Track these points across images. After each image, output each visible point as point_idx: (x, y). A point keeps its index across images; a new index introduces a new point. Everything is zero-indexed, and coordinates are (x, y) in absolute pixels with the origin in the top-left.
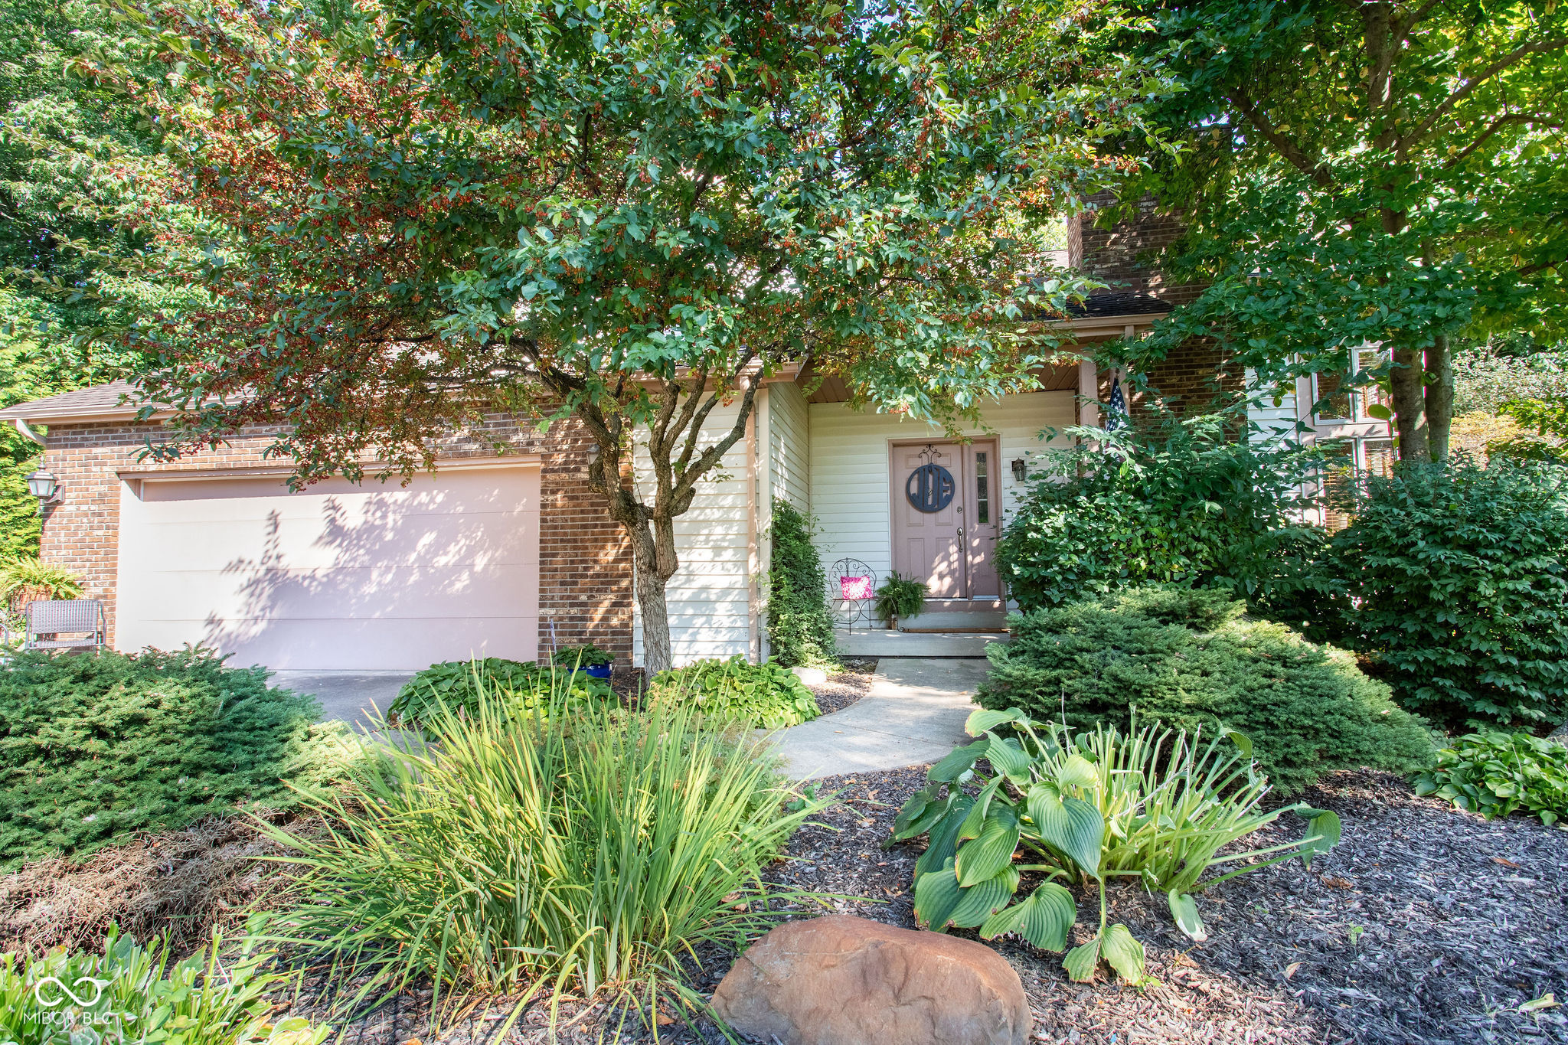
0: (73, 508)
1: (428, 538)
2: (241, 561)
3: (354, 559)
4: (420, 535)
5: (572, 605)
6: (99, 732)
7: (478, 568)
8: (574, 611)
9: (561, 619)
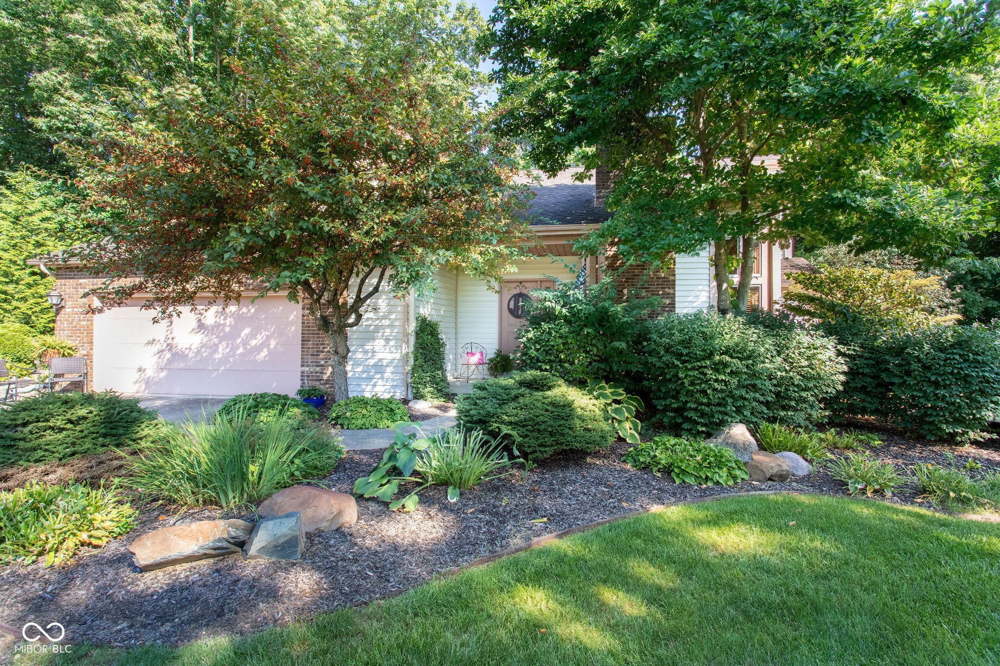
0: (70, 310)
1: (247, 331)
2: (154, 340)
3: (210, 340)
4: (243, 330)
5: (317, 366)
6: (70, 421)
7: (272, 347)
8: (318, 369)
9: (312, 373)
